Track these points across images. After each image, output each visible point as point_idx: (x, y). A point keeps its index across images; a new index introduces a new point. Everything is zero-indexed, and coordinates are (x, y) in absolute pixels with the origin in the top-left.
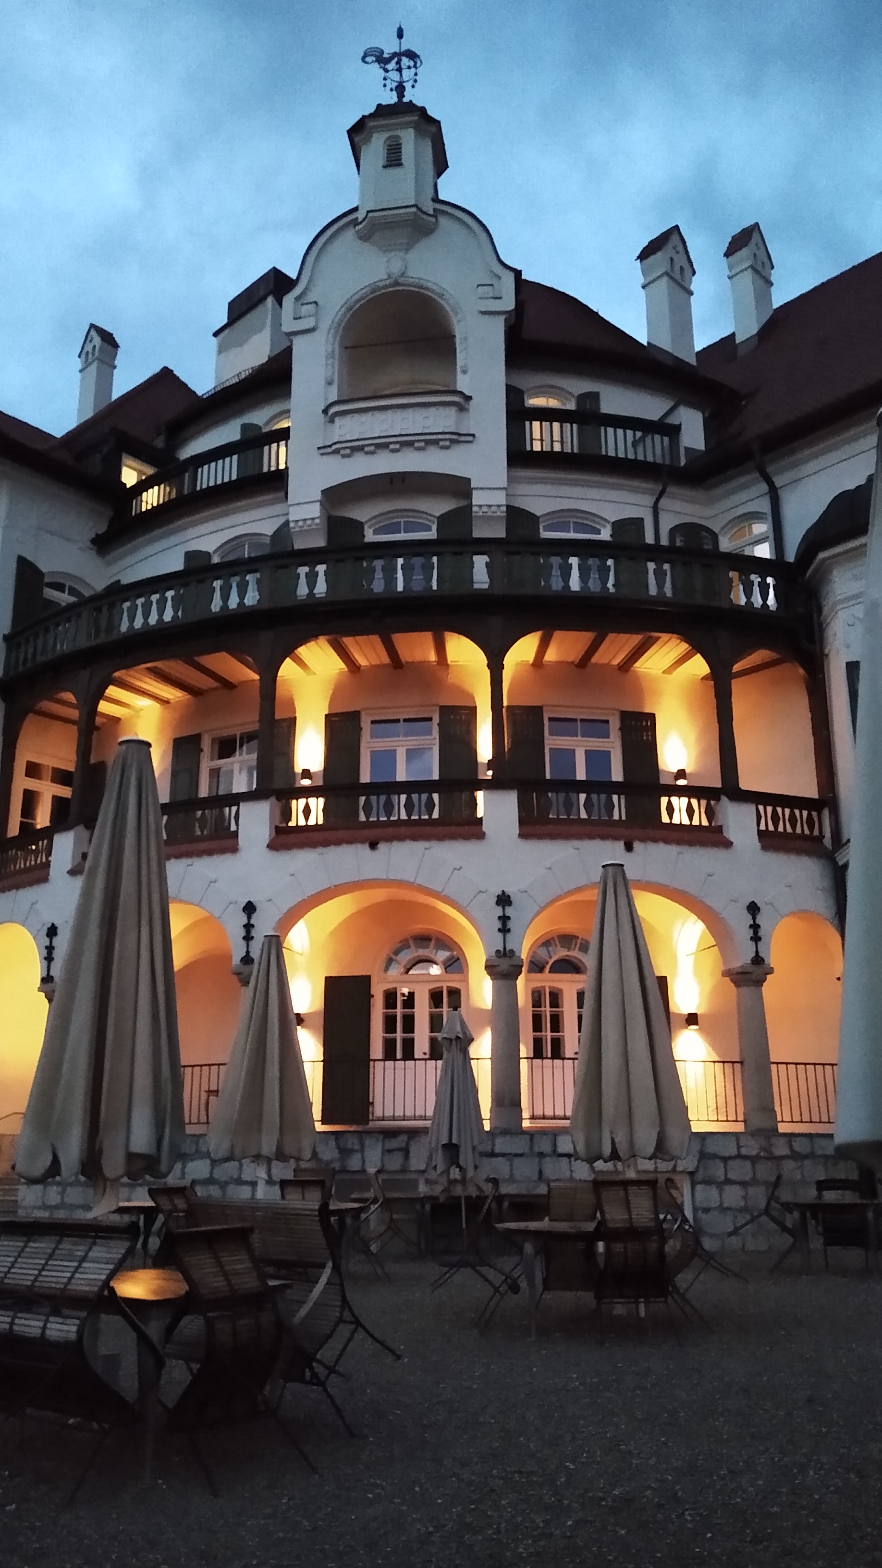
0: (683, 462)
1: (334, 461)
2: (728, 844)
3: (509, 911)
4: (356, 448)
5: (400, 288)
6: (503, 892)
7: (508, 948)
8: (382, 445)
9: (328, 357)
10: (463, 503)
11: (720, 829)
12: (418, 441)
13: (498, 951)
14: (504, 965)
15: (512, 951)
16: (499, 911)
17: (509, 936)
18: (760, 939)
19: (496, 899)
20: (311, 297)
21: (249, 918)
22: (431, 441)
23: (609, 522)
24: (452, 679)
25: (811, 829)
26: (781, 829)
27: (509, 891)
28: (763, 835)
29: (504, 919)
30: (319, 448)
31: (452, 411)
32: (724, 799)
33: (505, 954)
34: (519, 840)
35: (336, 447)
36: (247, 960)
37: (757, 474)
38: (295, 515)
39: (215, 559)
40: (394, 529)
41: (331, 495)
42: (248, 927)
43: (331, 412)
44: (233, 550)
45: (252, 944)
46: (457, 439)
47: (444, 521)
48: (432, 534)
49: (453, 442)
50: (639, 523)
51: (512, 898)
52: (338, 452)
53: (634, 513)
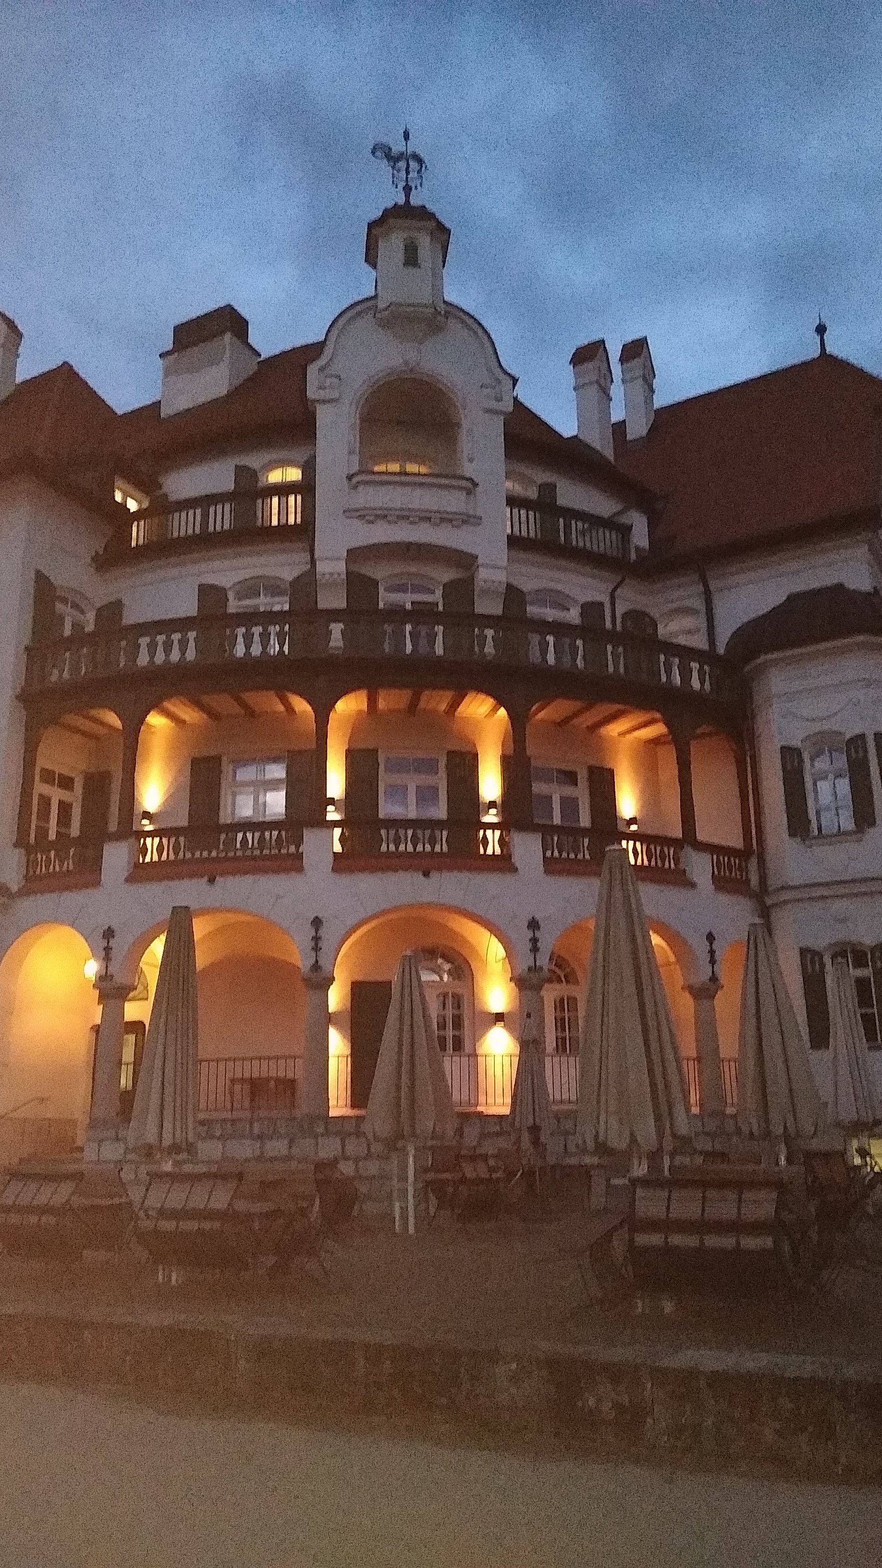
0: (633, 557)
1: (358, 524)
2: (693, 885)
3: (538, 934)
4: (381, 515)
5: (415, 376)
6: (533, 918)
7: (538, 965)
8: (404, 516)
9: (351, 427)
10: (466, 574)
11: (683, 872)
12: (435, 517)
13: (526, 969)
14: (534, 978)
15: (541, 968)
16: (530, 934)
17: (538, 955)
18: (715, 962)
19: (527, 924)
20: (334, 369)
21: (317, 931)
22: (446, 519)
23: (576, 602)
24: (458, 727)
25: (742, 874)
26: (722, 872)
27: (539, 916)
28: (713, 877)
29: (534, 941)
30: (345, 511)
31: (462, 496)
32: (688, 850)
33: (534, 969)
34: (544, 876)
35: (362, 513)
36: (316, 967)
37: (696, 577)
38: (321, 567)
39: (231, 595)
40: (401, 588)
41: (354, 555)
42: (316, 939)
43: (355, 480)
44: (250, 588)
45: (321, 954)
46: (468, 520)
47: (449, 588)
48: (437, 597)
49: (464, 522)
50: (600, 607)
51: (540, 923)
52: (363, 517)
53: (599, 598)
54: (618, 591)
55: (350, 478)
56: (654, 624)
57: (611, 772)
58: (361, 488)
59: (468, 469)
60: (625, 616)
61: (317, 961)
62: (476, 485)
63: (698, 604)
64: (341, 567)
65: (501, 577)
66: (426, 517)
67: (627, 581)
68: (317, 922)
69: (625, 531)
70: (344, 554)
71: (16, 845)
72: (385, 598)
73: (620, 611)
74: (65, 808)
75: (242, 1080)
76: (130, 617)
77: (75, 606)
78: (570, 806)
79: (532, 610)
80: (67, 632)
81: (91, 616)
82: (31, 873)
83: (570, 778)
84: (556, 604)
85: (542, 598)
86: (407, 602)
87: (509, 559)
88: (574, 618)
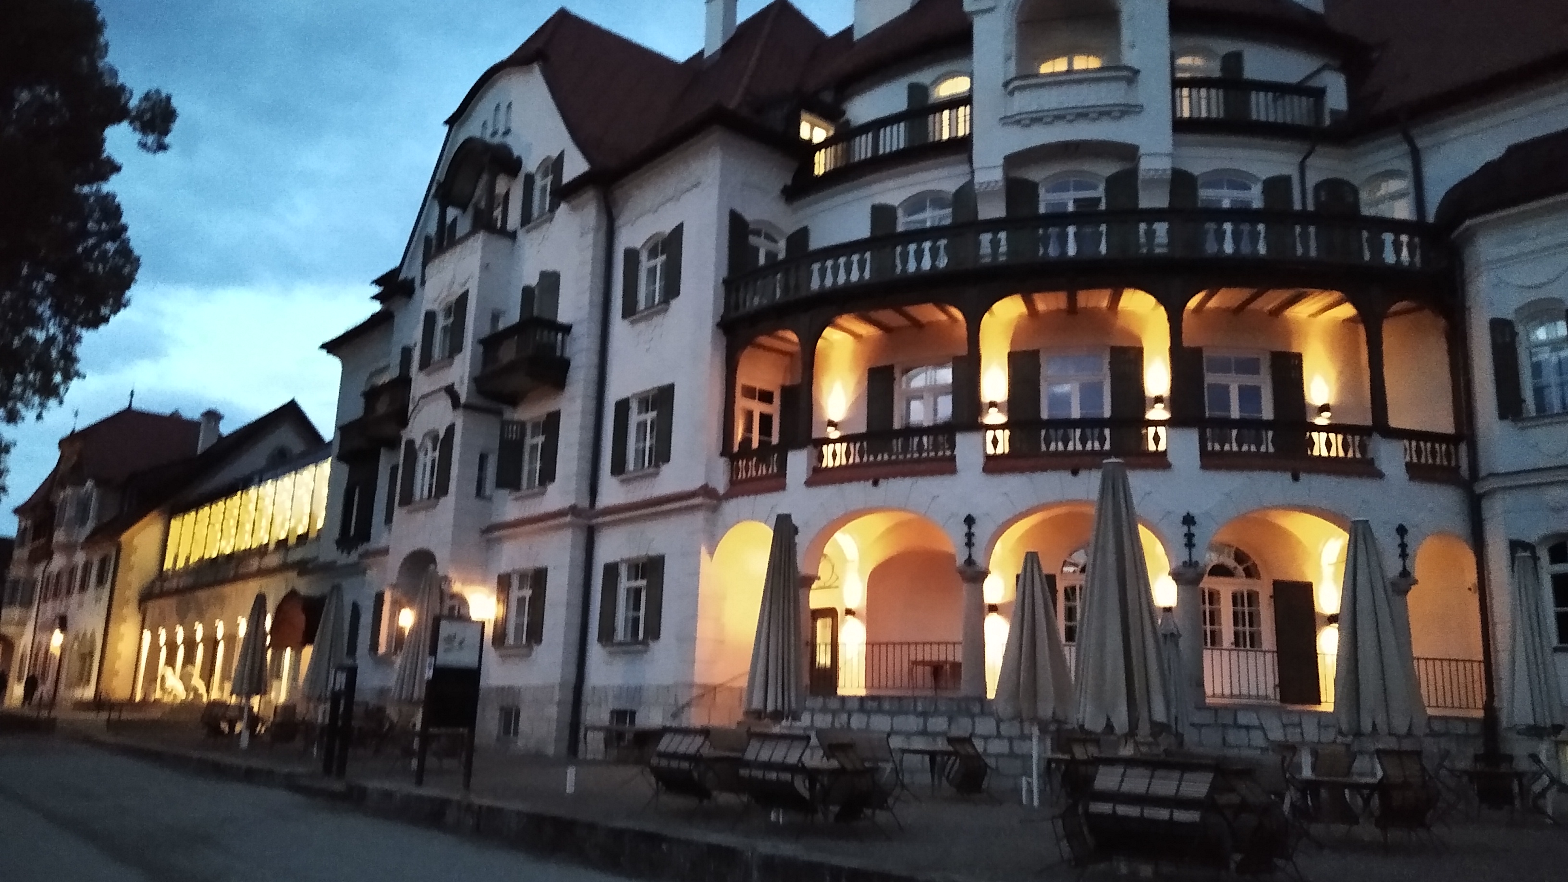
0: (1327, 122)
1: (1016, 130)
2: (1380, 475)
3: (1193, 529)
4: (1036, 119)
6: (1188, 514)
7: (1194, 560)
8: (1059, 116)
9: (1007, 34)
10: (1128, 166)
11: (1371, 462)
12: (1091, 113)
13: (1185, 563)
14: (1190, 573)
15: (1197, 563)
16: (1185, 529)
17: (1194, 550)
18: (1407, 555)
19: (1182, 519)
21: (970, 528)
22: (1104, 113)
23: (1258, 180)
24: (1121, 322)
25: (1449, 461)
26: (1423, 460)
27: (1194, 512)
28: (1409, 466)
29: (1190, 536)
30: (1001, 119)
31: (1123, 85)
32: (1376, 437)
33: (1190, 564)
34: (1202, 472)
35: (1017, 118)
36: (970, 561)
37: (1399, 136)
38: (979, 178)
39: (900, 213)
40: (1063, 188)
41: (1012, 161)
42: (970, 535)
43: (1011, 86)
44: (916, 204)
45: (974, 549)
46: (1127, 110)
47: (1112, 182)
48: (1100, 192)
49: (1123, 113)
50: (1285, 181)
51: (1196, 519)
52: (1018, 122)
53: (1285, 171)
54: (1309, 162)
55: (1006, 84)
56: (1355, 191)
57: (1299, 357)
58: (1016, 94)
59: (1130, 57)
60: (1318, 187)
61: (970, 556)
62: (1137, 72)
63: (1406, 165)
64: (997, 175)
65: (1164, 165)
66: (1082, 114)
67: (1317, 148)
68: (970, 521)
69: (1319, 94)
70: (1001, 161)
71: (722, 454)
72: (1046, 200)
73: (1311, 183)
74: (765, 420)
75: (924, 663)
76: (816, 243)
77: (770, 238)
78: (1250, 395)
79: (1205, 194)
80: (762, 261)
81: (782, 244)
82: (734, 478)
83: (1249, 366)
84: (1234, 185)
85: (1218, 179)
86: (1069, 201)
87: (1176, 144)
88: (1255, 198)
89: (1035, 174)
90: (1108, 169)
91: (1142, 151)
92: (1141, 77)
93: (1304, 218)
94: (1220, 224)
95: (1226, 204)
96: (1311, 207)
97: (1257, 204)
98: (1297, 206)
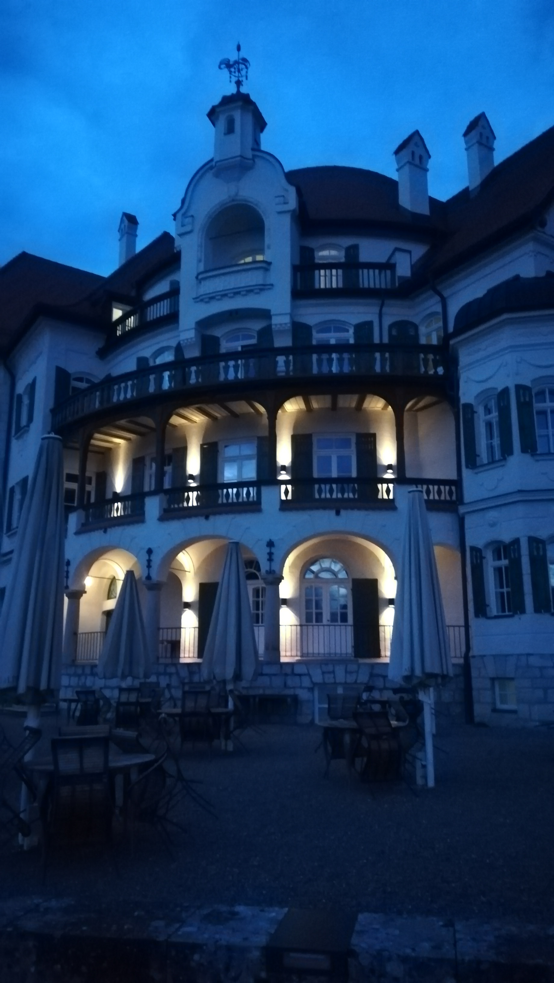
0: (397, 285)
1: (202, 305)
2: (395, 509)
3: (273, 550)
4: (211, 298)
5: (236, 203)
8: (224, 295)
9: (199, 246)
10: (266, 323)
12: (243, 291)
13: (267, 571)
14: (270, 578)
15: (274, 571)
16: (268, 550)
17: (273, 563)
19: (267, 544)
20: (191, 213)
21: (149, 556)
22: (249, 291)
23: (351, 325)
26: (431, 498)
27: (274, 538)
29: (271, 554)
30: (194, 299)
31: (261, 273)
32: (395, 484)
34: (278, 513)
35: (201, 298)
36: (149, 577)
37: (433, 291)
38: (183, 337)
39: (150, 359)
40: (234, 339)
41: (200, 325)
43: (200, 278)
45: (151, 569)
46: (263, 288)
47: (260, 334)
48: (255, 340)
49: (261, 290)
50: (370, 324)
51: (275, 543)
52: (202, 300)
53: (367, 318)
54: (385, 310)
55: (197, 278)
56: (416, 327)
57: (374, 436)
58: (202, 282)
59: (268, 255)
60: (391, 327)
61: (149, 574)
62: (270, 264)
63: (439, 309)
64: (193, 334)
65: (286, 320)
66: (237, 293)
67: (390, 301)
68: (150, 552)
69: (393, 268)
70: (193, 326)
72: (225, 346)
73: (385, 324)
78: (344, 462)
79: (318, 336)
83: (346, 443)
84: (338, 329)
85: (325, 327)
86: (237, 346)
87: (294, 307)
88: (350, 337)
89: (218, 332)
90: (257, 325)
91: (272, 313)
92: (272, 267)
93: (381, 347)
94: (330, 355)
95: (333, 342)
96: (386, 340)
97: (352, 341)
98: (376, 340)
